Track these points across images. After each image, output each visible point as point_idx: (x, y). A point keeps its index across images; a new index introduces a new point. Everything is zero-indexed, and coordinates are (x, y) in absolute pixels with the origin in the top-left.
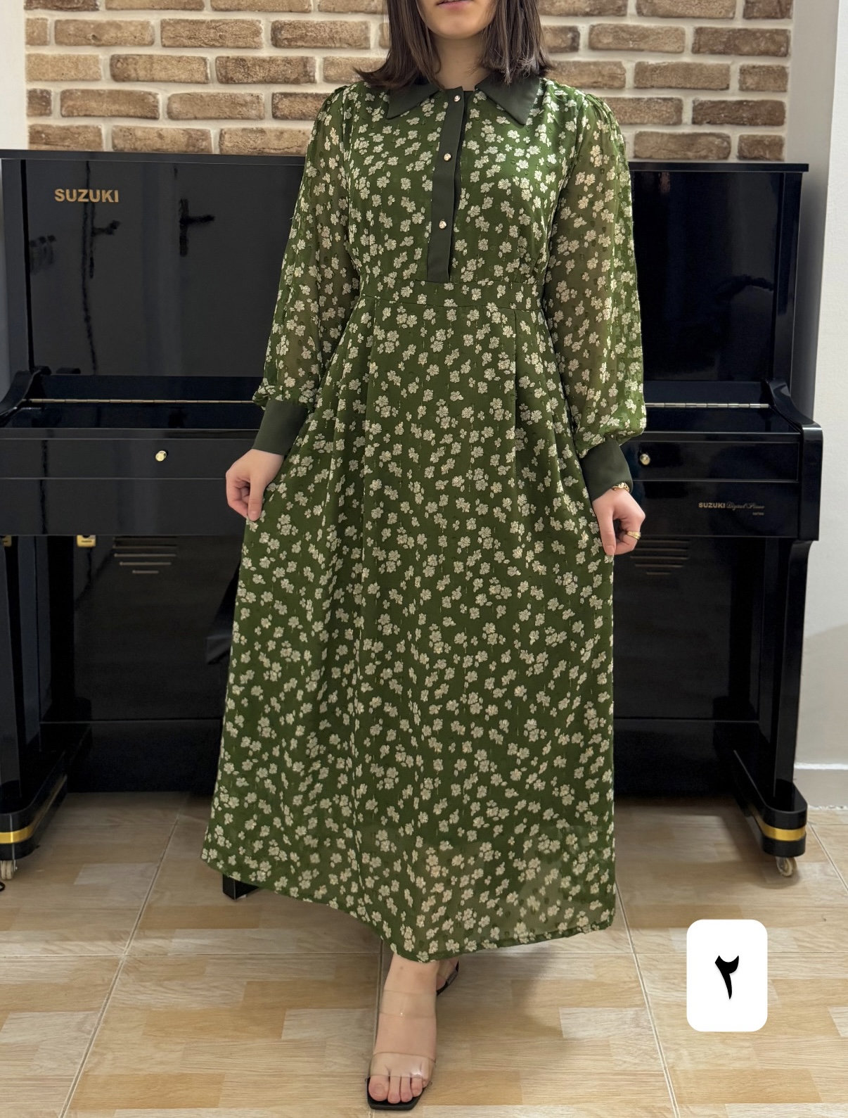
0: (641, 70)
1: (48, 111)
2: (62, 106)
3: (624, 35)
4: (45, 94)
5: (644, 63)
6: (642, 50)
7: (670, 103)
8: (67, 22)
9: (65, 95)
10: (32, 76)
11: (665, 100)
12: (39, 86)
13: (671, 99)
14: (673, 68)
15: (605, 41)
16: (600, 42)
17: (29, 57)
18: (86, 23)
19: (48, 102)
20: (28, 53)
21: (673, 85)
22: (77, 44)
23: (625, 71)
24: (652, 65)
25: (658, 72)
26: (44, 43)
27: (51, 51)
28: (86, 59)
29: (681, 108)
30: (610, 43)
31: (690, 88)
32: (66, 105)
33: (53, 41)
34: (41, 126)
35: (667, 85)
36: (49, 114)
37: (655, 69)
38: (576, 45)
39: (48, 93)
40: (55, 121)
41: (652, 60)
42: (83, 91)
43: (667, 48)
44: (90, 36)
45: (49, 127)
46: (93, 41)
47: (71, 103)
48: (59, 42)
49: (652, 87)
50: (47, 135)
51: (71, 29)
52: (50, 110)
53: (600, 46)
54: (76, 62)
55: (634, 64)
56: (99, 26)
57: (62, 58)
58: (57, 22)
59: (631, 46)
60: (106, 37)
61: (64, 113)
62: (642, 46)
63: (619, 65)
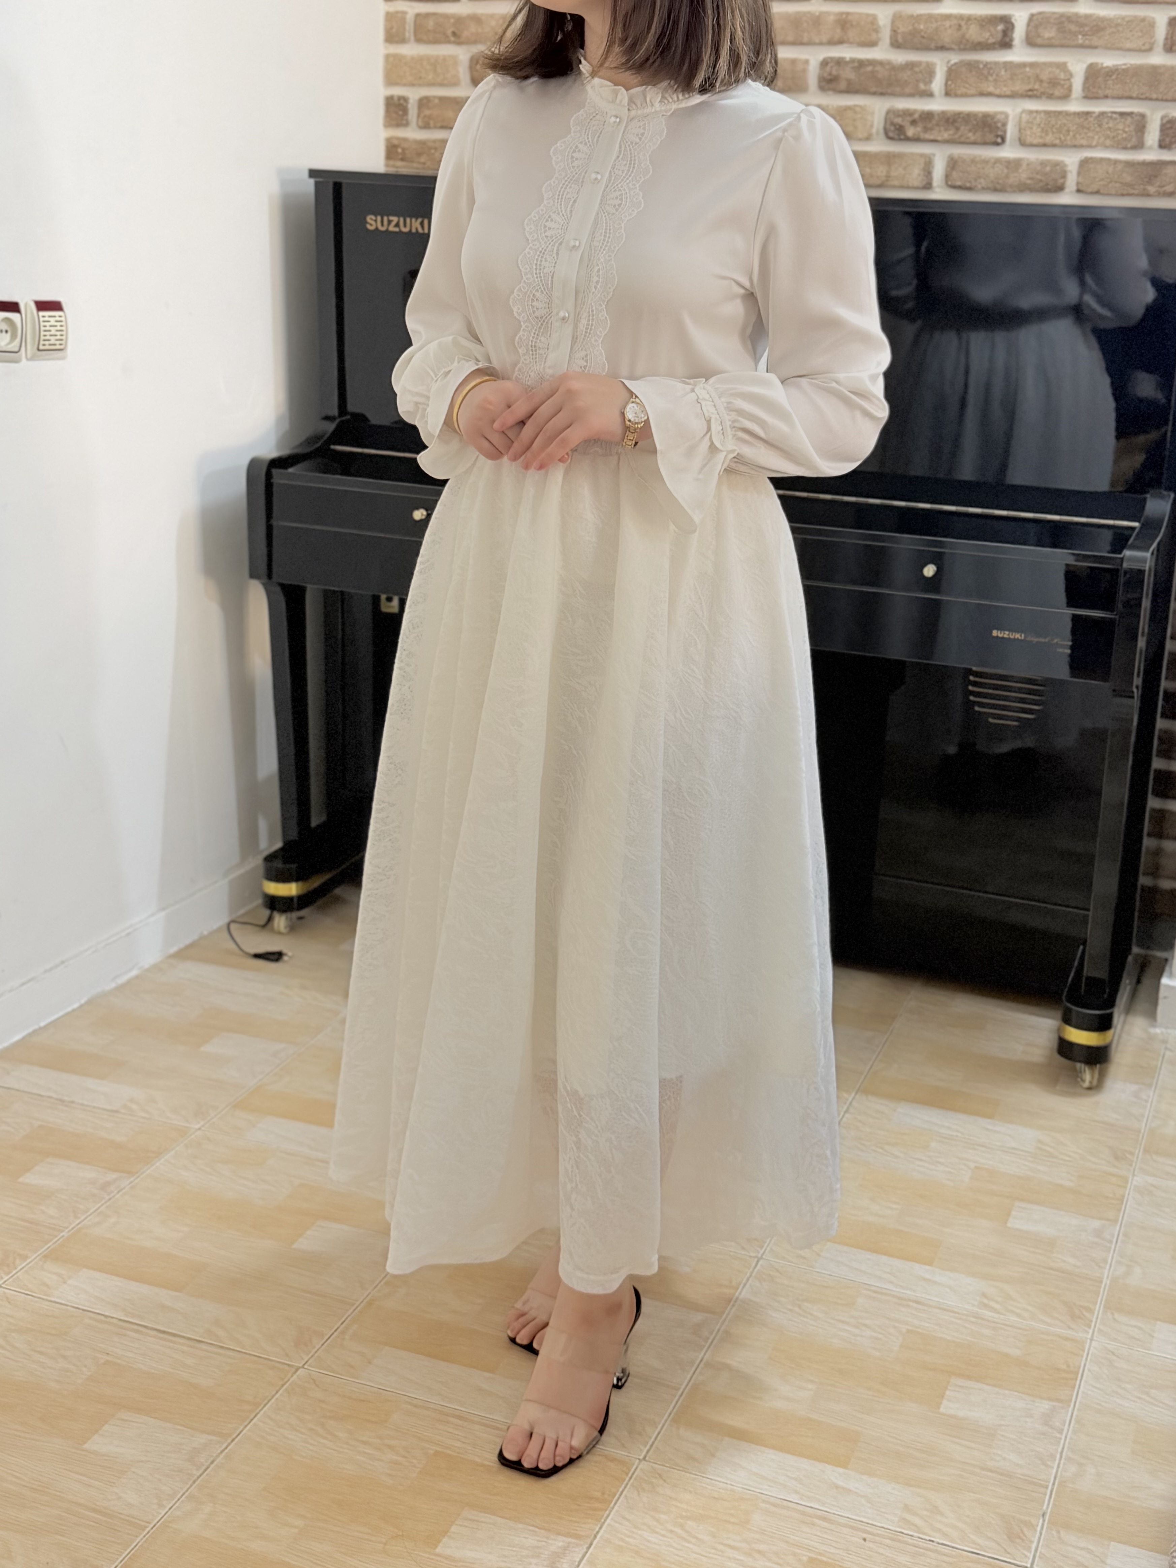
0: (1093, 74)
1: (404, 122)
2: (419, 116)
3: (1073, 28)
4: (402, 102)
5: (1097, 64)
6: (1096, 47)
7: (1129, 119)
8: (428, 15)
9: (424, 102)
10: (390, 79)
11: (1122, 114)
12: (397, 91)
13: (1130, 114)
14: (1136, 72)
15: (1047, 35)
16: (1039, 36)
17: (387, 57)
18: (446, 16)
19: (405, 111)
20: (386, 52)
21: (1134, 95)
22: (436, 42)
23: (1071, 75)
24: (1107, 67)
25: (1114, 77)
26: (403, 41)
27: (410, 50)
28: (445, 59)
29: (1144, 127)
30: (1053, 38)
31: (1157, 100)
32: (422, 115)
33: (412, 38)
34: (398, 138)
35: (1126, 94)
36: (407, 124)
37: (1112, 73)
38: (1007, 40)
39: (405, 99)
40: (412, 133)
41: (1108, 60)
42: (442, 99)
43: (1128, 45)
44: (449, 32)
45: (405, 140)
46: (452, 39)
47: (427, 112)
48: (419, 40)
49: (1106, 97)
50: (404, 150)
51: (431, 24)
52: (407, 120)
53: (1039, 41)
54: (435, 63)
55: (1084, 66)
56: (459, 20)
57: (421, 59)
58: (418, 15)
59: (1080, 41)
60: (466, 34)
61: (420, 123)
62: (1095, 41)
63: (1063, 66)
